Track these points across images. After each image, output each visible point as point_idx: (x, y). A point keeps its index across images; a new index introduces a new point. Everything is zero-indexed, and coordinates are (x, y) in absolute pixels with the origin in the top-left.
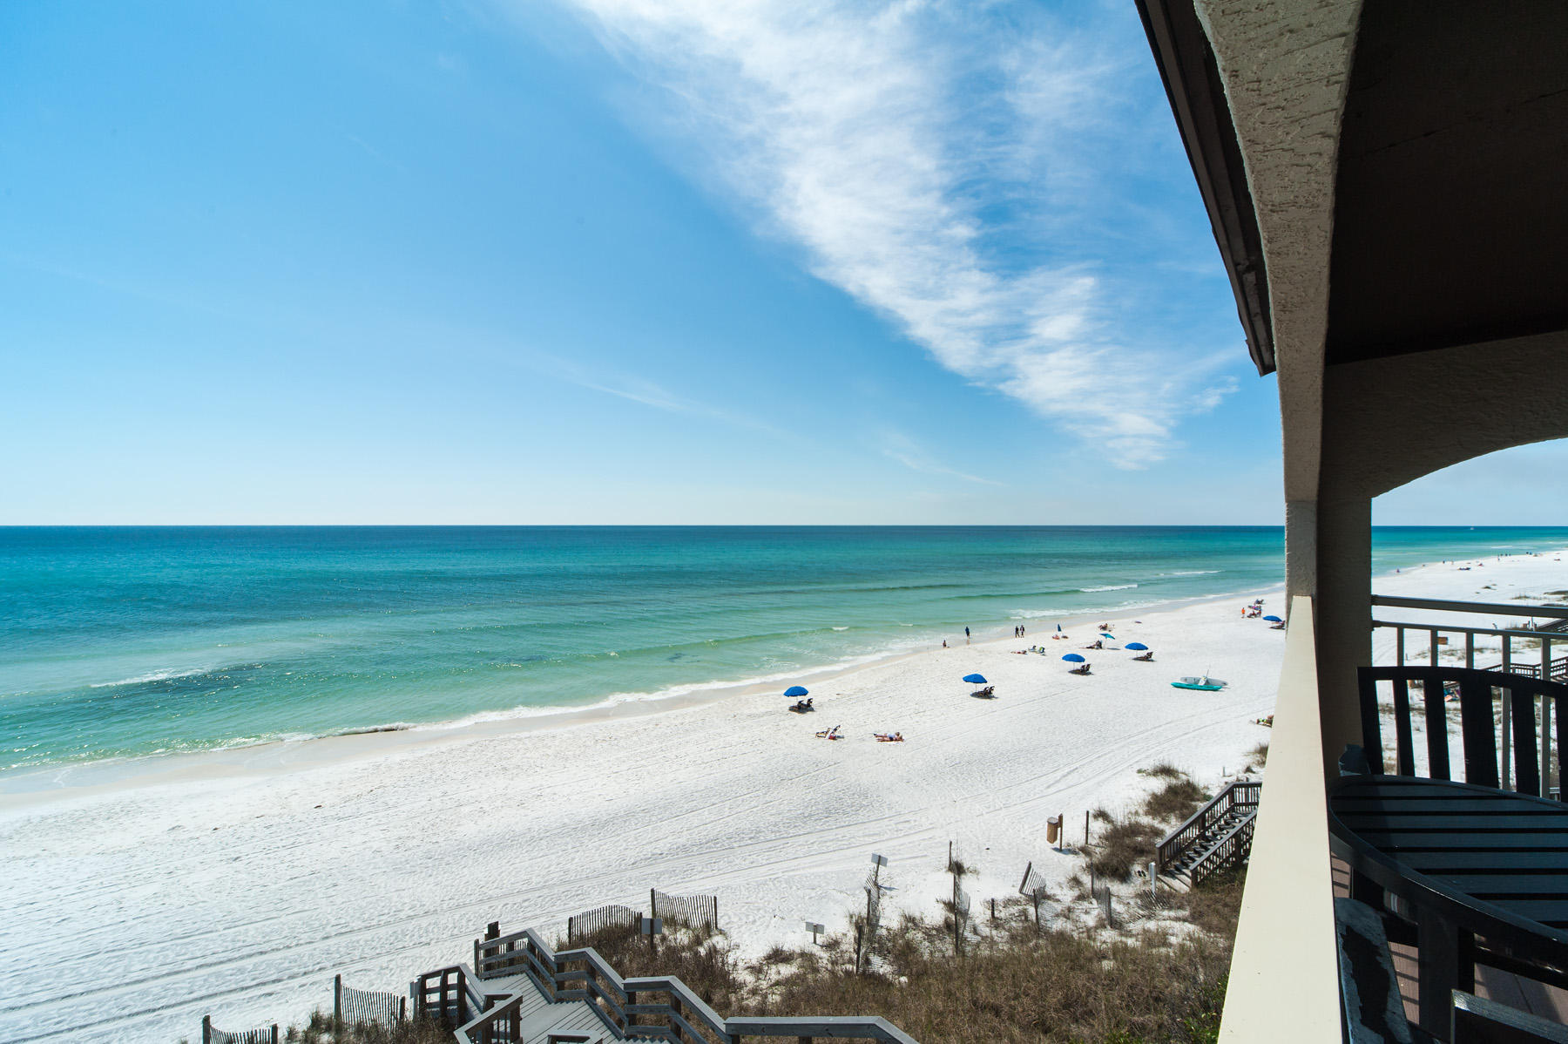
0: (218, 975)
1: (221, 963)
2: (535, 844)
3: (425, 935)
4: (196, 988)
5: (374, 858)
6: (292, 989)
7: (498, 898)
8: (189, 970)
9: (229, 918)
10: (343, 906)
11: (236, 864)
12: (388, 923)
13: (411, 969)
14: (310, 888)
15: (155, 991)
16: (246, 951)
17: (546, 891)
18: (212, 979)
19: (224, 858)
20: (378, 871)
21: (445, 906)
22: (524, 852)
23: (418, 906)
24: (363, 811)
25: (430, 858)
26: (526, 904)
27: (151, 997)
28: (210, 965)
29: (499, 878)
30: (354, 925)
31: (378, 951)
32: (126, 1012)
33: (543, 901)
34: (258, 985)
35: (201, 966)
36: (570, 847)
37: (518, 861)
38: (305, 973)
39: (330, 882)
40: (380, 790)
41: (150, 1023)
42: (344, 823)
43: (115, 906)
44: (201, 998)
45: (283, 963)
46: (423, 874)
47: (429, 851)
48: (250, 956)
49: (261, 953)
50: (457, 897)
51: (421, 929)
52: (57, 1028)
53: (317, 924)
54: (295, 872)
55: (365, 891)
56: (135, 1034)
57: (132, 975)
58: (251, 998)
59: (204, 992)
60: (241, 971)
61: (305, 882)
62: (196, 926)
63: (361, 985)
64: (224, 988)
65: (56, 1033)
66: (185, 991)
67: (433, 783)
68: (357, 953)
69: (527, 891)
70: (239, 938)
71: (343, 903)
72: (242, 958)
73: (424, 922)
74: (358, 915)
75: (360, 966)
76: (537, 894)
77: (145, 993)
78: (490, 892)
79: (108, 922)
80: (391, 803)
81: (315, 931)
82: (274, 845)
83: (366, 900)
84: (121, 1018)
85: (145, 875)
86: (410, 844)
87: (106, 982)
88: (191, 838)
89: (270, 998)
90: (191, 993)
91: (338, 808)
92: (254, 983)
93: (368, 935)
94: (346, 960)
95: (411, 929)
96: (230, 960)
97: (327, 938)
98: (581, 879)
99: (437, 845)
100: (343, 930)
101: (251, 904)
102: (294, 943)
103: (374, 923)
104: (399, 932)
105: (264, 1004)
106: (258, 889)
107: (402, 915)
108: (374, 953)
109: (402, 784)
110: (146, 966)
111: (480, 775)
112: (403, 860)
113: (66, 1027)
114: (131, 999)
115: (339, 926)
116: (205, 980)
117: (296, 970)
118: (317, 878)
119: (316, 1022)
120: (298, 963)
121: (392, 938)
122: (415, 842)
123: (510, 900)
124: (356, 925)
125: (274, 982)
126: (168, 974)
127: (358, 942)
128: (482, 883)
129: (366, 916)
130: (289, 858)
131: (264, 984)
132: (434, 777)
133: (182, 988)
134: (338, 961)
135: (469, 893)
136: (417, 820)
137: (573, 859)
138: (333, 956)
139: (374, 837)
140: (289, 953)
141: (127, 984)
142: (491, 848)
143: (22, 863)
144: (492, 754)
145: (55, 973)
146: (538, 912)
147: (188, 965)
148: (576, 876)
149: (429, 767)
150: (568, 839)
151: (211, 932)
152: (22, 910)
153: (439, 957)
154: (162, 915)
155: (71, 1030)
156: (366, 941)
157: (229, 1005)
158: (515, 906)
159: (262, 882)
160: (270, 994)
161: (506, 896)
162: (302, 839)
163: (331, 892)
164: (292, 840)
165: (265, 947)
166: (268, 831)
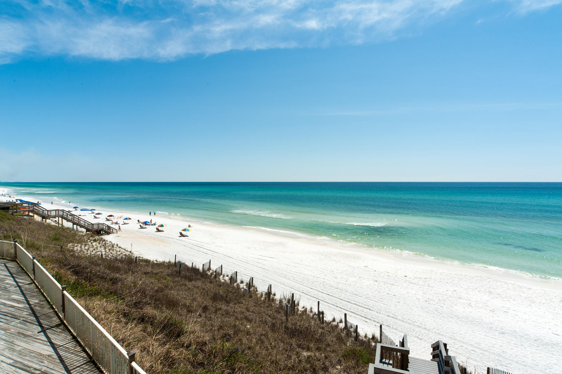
0: (357, 309)
1: (360, 306)
2: (492, 330)
3: (421, 335)
4: (351, 308)
5: (416, 300)
6: (372, 324)
7: (459, 341)
8: (352, 303)
9: (367, 296)
10: (398, 310)
11: (376, 282)
12: (410, 323)
13: (411, 343)
14: (391, 299)
15: (344, 304)
16: (367, 307)
17: (487, 353)
18: (356, 309)
19: (374, 279)
20: (415, 305)
21: (434, 331)
22: (483, 331)
23: (424, 324)
24: (420, 284)
25: (437, 311)
26: (473, 352)
27: (342, 305)
28: (357, 305)
29: (464, 334)
30: (398, 317)
31: (402, 330)
32: (336, 305)
33: (483, 356)
34: (365, 317)
35: (355, 304)
36: (513, 342)
37: (478, 332)
38: (378, 322)
39: (398, 300)
40: (430, 279)
41: (339, 311)
42: (411, 284)
43: (346, 280)
44: (351, 312)
45: (373, 316)
46: (431, 315)
47: (437, 308)
48: (367, 309)
49: (370, 309)
50: (441, 330)
51: (420, 332)
52: (324, 300)
53: (388, 310)
54: (390, 293)
55: (407, 309)
56: (335, 311)
57: (341, 297)
58: (362, 319)
59: (352, 311)
60: (363, 311)
61: (391, 296)
62: (359, 294)
63: (392, 337)
64: (357, 313)
65: (323, 301)
66: (349, 308)
67: (452, 285)
68: (395, 327)
69: (476, 347)
70: (367, 302)
71: (399, 309)
72: (365, 308)
73: (423, 331)
74: (401, 315)
75: (394, 331)
76: (482, 352)
77: (341, 303)
78: (457, 337)
79: (343, 283)
80: (431, 285)
81: (387, 312)
82: (387, 282)
83: (407, 312)
84: (335, 305)
85: (355, 275)
86: (431, 302)
87: (336, 296)
88: (369, 271)
89: (366, 323)
90: (350, 309)
91: (411, 279)
92: (364, 316)
93: (401, 323)
94: (391, 326)
95: (417, 330)
96: (362, 307)
97: (389, 316)
98: (512, 360)
99: (442, 308)
100: (394, 317)
101: (374, 295)
102: (379, 312)
103: (405, 321)
104: (412, 329)
105: (364, 323)
106: (377, 292)
107: (416, 324)
108: (401, 330)
109: (438, 280)
110: (344, 297)
111: (476, 290)
112: (426, 306)
113: (325, 301)
114: (338, 303)
115: (394, 315)
116: (354, 308)
117: (376, 320)
118: (395, 297)
119: (374, 338)
120: (377, 318)
121: (409, 329)
122: (434, 303)
123: (465, 346)
124: (399, 318)
125: (369, 319)
126: (348, 302)
127: (397, 323)
128: (455, 332)
129: (404, 317)
130: (390, 288)
131: (367, 318)
132: (453, 283)
133: (349, 307)
134: (388, 325)
135: (447, 332)
136: (438, 295)
137: (512, 349)
138: (388, 323)
139: (419, 294)
140: (377, 314)
141: (339, 299)
142: (467, 321)
143: (335, 261)
144: (487, 284)
145: (329, 289)
146: (478, 359)
147: (353, 302)
148: (509, 357)
149: (453, 279)
150: (514, 339)
151: (361, 297)
152: (331, 272)
153: (423, 347)
154: (354, 287)
155: (326, 302)
156: (400, 325)
157: (356, 318)
158: (466, 350)
159: (379, 290)
160: (367, 322)
161: (464, 343)
162: (396, 284)
163: (397, 304)
164: (393, 283)
165: (371, 309)
166: (388, 277)
